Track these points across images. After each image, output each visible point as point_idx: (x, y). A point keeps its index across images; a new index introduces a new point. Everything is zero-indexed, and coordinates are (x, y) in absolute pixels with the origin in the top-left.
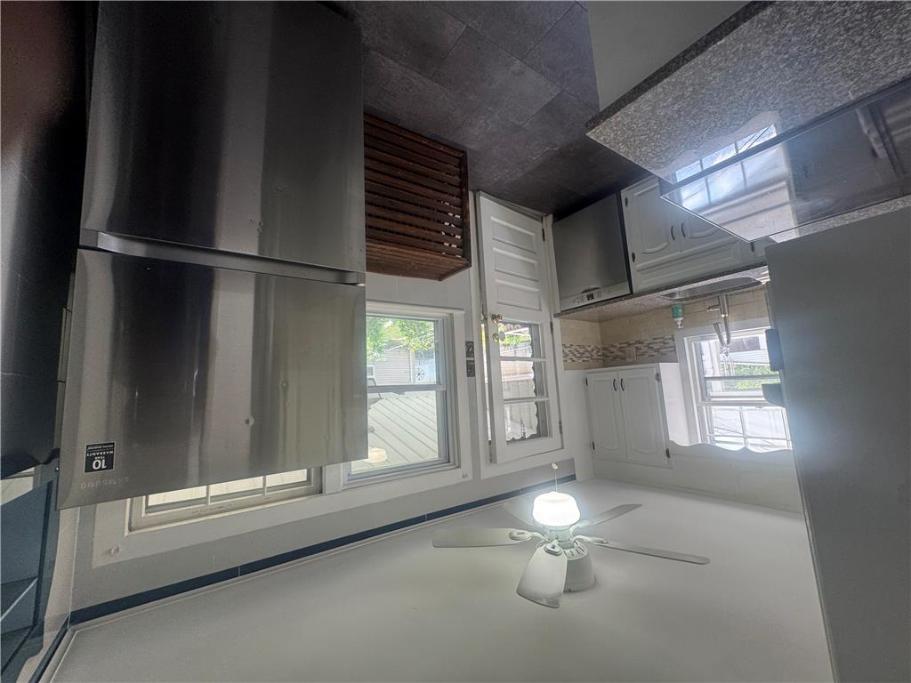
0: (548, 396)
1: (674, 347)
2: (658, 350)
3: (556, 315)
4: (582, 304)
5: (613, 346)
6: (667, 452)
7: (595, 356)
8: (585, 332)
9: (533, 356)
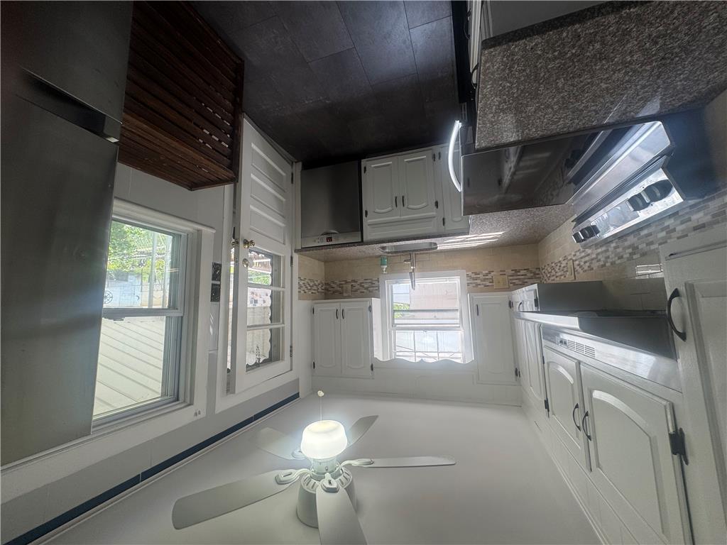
0: (283, 323)
1: (378, 287)
2: (367, 289)
3: (296, 251)
4: (322, 244)
5: (334, 283)
6: (372, 366)
7: (320, 290)
8: (315, 269)
9: (272, 285)
